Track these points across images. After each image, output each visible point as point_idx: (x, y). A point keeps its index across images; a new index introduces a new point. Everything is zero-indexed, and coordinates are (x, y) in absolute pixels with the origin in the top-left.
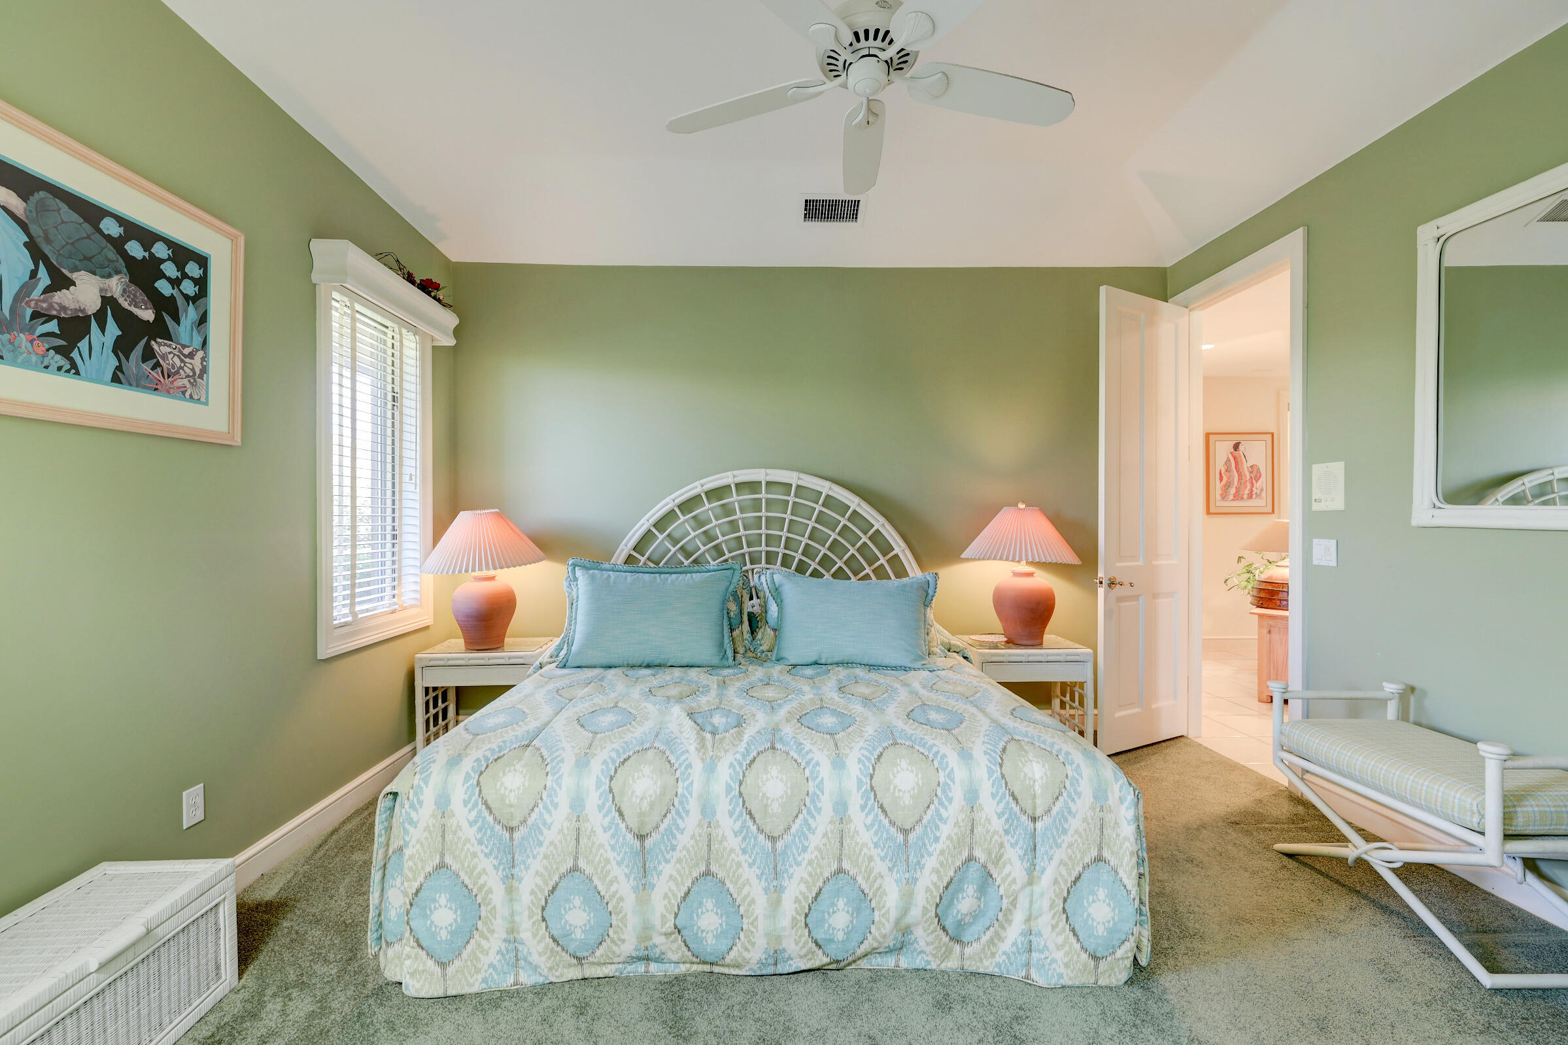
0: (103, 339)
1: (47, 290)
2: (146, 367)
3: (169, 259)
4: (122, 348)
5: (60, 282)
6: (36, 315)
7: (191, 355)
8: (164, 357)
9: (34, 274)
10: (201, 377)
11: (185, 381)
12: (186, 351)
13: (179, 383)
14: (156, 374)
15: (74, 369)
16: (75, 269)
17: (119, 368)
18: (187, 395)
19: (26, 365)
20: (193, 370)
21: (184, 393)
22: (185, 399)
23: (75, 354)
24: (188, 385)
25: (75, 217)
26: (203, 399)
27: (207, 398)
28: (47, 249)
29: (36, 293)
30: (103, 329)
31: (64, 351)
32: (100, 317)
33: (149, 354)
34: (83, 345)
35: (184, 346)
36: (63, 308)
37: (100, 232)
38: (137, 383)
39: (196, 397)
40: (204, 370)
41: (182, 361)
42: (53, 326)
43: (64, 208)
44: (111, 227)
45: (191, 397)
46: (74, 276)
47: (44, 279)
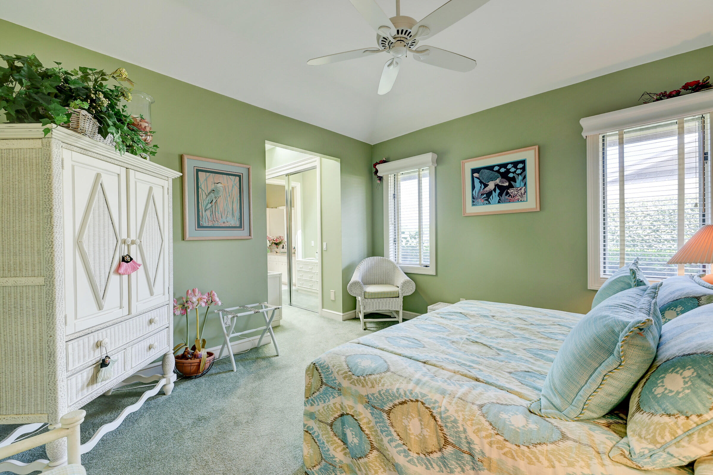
0: (495, 195)
1: (484, 189)
2: (507, 197)
3: (512, 167)
4: (500, 195)
5: (486, 186)
6: (482, 195)
7: (521, 189)
8: (512, 193)
9: (481, 187)
10: (524, 194)
11: (519, 197)
12: (519, 189)
13: (517, 198)
14: (510, 198)
15: (489, 203)
16: (489, 182)
17: (500, 200)
18: (520, 201)
19: (480, 205)
20: (521, 193)
21: (518, 200)
22: (519, 202)
23: (489, 200)
24: (520, 198)
25: (488, 171)
26: (525, 200)
27: (527, 200)
28: (483, 181)
29: (482, 190)
30: (495, 192)
31: (487, 200)
32: (495, 190)
33: (507, 193)
34: (491, 197)
35: (518, 188)
36: (487, 191)
37: (494, 171)
38: (505, 202)
39: (522, 200)
40: (525, 192)
41: (517, 192)
42: (485, 196)
43: (486, 170)
44: (496, 168)
45: (521, 200)
46: (488, 183)
47: (483, 187)
